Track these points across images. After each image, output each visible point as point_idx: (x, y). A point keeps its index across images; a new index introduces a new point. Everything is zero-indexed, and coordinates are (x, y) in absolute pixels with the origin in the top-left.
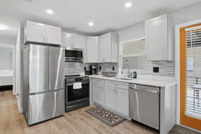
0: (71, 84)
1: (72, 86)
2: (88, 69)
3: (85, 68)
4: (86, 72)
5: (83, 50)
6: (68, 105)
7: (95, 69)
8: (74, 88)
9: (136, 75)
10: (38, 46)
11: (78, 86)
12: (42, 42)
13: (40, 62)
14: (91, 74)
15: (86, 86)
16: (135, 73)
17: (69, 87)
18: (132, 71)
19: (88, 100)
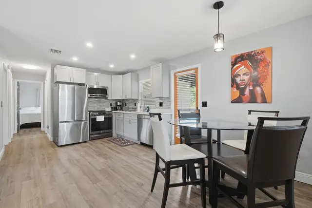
0: (95, 117)
1: (96, 118)
2: (114, 105)
3: (111, 105)
4: (112, 108)
5: (108, 87)
6: (92, 135)
7: (120, 106)
8: (97, 120)
9: (149, 109)
10: (66, 85)
11: (100, 118)
12: (69, 81)
13: (68, 99)
14: (117, 110)
15: (109, 120)
16: (148, 107)
17: (92, 119)
18: (147, 106)
19: (111, 132)
